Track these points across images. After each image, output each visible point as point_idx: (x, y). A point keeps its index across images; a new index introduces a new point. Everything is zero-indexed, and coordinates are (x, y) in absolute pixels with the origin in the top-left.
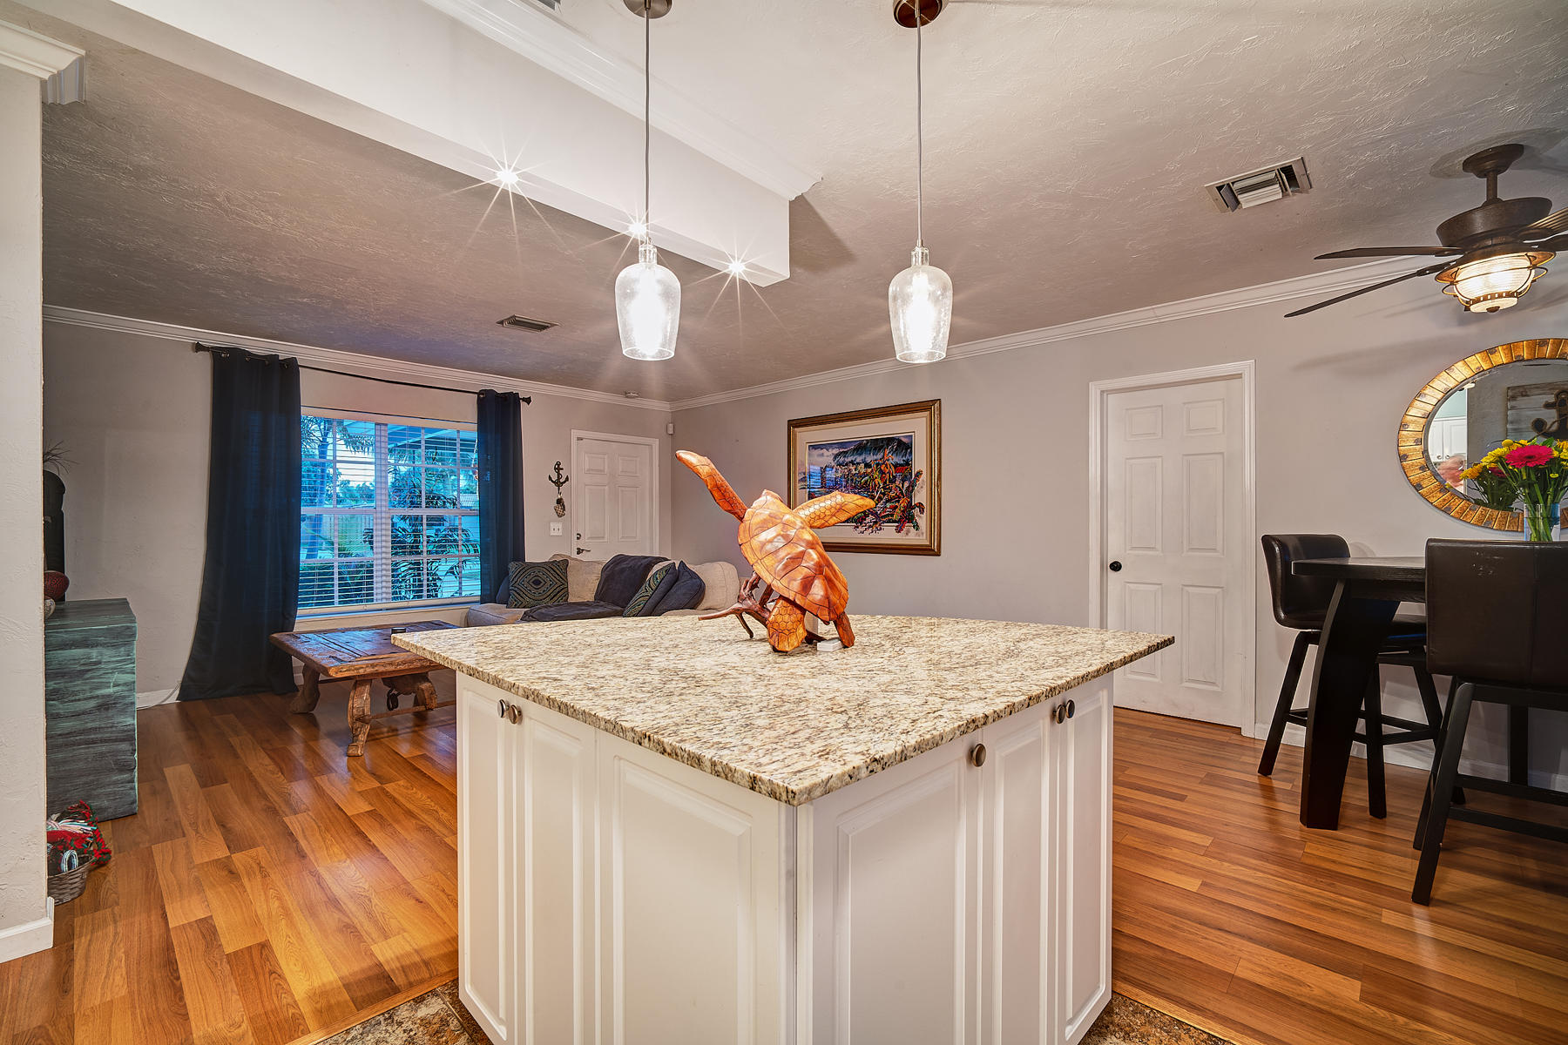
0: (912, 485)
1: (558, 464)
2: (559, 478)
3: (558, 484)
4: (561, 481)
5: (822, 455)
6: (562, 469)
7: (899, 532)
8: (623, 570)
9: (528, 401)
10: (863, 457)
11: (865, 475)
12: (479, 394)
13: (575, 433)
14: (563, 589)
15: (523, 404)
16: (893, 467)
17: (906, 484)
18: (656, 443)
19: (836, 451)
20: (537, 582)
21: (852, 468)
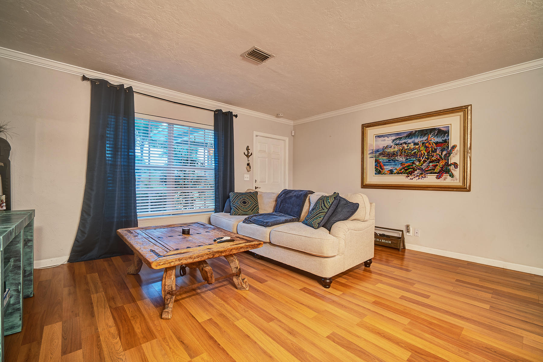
0: (449, 154)
1: (248, 147)
2: (248, 154)
3: (248, 156)
4: (249, 155)
5: (385, 140)
6: (250, 149)
7: (439, 178)
8: (291, 197)
9: (236, 116)
10: (413, 140)
11: (414, 149)
12: (215, 111)
13: (255, 133)
14: (256, 207)
15: (234, 118)
16: (434, 144)
17: (444, 153)
18: (287, 139)
19: (394, 138)
20: (245, 203)
21: (404, 145)
